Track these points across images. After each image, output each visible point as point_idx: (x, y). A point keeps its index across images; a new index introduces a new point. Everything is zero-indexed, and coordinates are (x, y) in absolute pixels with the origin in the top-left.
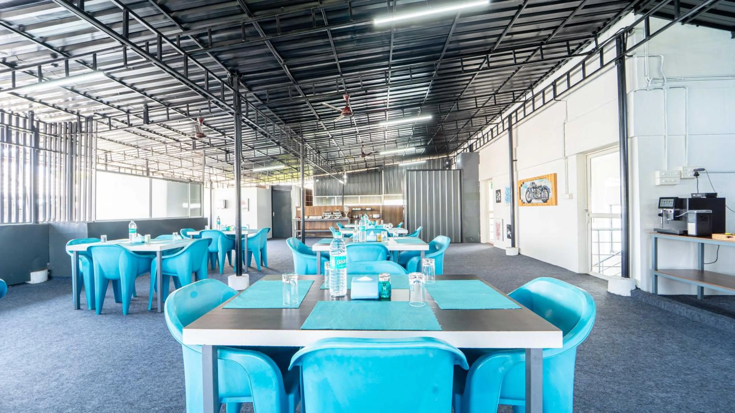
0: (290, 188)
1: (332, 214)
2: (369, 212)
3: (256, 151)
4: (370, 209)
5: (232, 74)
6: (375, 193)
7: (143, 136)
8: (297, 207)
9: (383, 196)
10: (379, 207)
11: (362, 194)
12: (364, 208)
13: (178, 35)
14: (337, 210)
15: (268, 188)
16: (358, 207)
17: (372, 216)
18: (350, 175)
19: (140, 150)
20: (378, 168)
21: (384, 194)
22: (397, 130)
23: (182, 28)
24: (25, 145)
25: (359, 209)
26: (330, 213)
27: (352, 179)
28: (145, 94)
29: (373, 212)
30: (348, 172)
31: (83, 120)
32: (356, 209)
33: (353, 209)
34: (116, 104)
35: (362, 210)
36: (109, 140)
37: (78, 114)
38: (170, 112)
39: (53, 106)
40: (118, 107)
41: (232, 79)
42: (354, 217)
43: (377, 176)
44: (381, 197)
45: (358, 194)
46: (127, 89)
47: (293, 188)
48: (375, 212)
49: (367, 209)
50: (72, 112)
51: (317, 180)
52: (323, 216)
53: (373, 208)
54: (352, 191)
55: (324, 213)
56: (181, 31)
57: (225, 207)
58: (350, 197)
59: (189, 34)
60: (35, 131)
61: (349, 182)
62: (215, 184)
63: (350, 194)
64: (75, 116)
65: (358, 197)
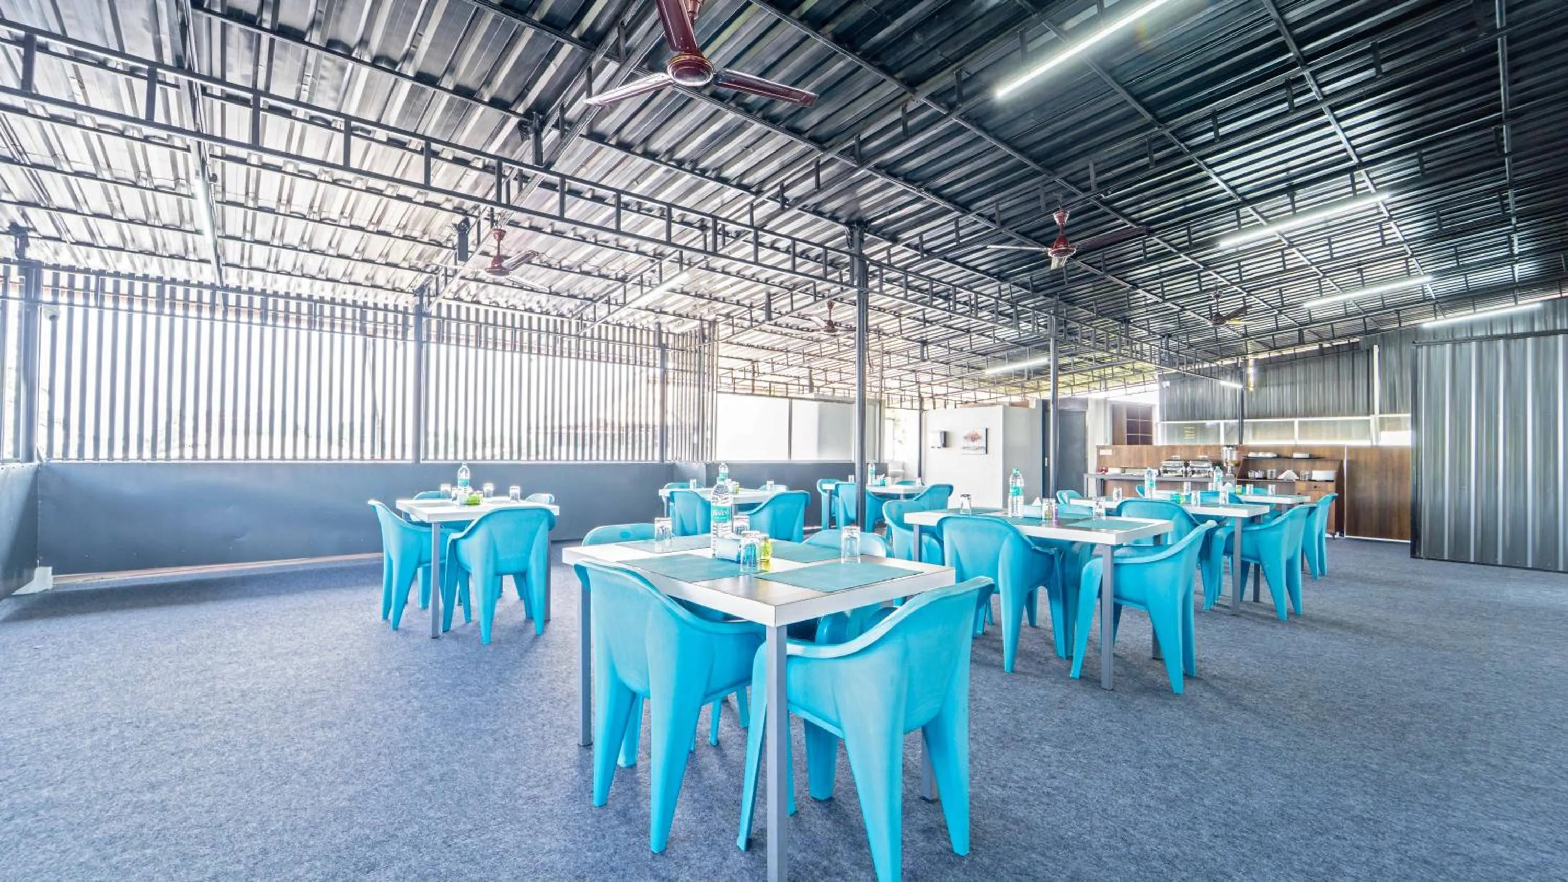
0: (1085, 403)
1: (1187, 465)
2: (1303, 464)
3: (974, 336)
4: (1306, 455)
5: (851, 228)
6: (1353, 411)
7: (786, 335)
8: (1099, 448)
9: (1374, 418)
10: (1340, 449)
11: (1306, 415)
12: (1285, 453)
13: (751, 204)
14: (1201, 457)
15: (1033, 405)
16: (1266, 450)
17: (1311, 475)
18: (1263, 366)
19: (790, 355)
20: (1356, 340)
21: (1381, 412)
22: (1279, 254)
23: (752, 193)
24: (655, 366)
25: (1269, 455)
26: (1182, 463)
27: (1271, 374)
28: (758, 281)
29: (1318, 463)
30: (1261, 356)
31: (706, 325)
32: (1260, 455)
33: (1251, 455)
34: (735, 299)
35: (1279, 457)
36: (748, 346)
37: (701, 319)
38: (795, 298)
39: (674, 314)
40: (738, 303)
41: (852, 234)
42: (1250, 475)
43: (1360, 362)
44: (1369, 421)
45: (1295, 415)
46: (734, 279)
47: (1091, 406)
48: (1323, 463)
49: (1296, 455)
50: (694, 317)
51: (1168, 383)
52: (1162, 469)
53: (1316, 453)
54: (1273, 406)
55: (1164, 463)
56: (753, 197)
57: (945, 445)
58: (1266, 424)
59: (764, 198)
60: (663, 347)
61: (1262, 383)
62: (928, 405)
63: (1269, 416)
64: (698, 322)
65: (1292, 423)
